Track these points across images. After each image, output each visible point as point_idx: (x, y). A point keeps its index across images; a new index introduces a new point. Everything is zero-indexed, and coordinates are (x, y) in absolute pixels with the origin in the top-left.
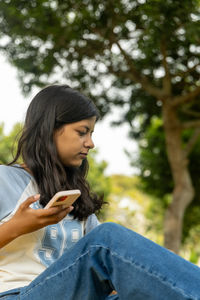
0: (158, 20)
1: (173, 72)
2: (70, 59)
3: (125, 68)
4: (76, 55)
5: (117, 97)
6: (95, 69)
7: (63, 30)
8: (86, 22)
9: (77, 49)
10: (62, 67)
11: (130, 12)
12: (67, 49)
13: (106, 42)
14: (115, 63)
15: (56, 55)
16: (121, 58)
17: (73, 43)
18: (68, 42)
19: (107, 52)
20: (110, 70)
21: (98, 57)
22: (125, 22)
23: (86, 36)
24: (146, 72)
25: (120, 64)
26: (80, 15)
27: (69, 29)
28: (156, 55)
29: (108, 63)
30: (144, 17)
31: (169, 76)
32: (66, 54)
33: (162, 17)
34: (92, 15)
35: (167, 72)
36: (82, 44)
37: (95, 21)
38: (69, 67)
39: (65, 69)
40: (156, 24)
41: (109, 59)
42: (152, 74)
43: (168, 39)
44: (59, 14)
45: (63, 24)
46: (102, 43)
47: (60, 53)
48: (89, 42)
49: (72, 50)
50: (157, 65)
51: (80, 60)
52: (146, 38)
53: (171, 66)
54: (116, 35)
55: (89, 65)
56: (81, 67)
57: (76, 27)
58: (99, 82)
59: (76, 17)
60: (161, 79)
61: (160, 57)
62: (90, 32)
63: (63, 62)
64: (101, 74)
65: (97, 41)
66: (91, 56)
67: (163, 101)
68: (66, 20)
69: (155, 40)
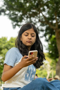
0: (54, 6)
1: (58, 21)
2: (27, 17)
3: (44, 20)
4: (29, 16)
5: (41, 29)
6: (35, 20)
7: (25, 9)
8: (32, 6)
9: (29, 14)
10: (25, 20)
11: (45, 3)
12: (26, 14)
13: (38, 12)
14: (41, 19)
15: (23, 16)
16: (43, 17)
17: (28, 13)
18: (27, 12)
19: (38, 15)
20: (39, 21)
21: (36, 17)
22: (44, 6)
23: (32, 11)
24: (50, 21)
25: (42, 19)
26: (30, 4)
27: (27, 8)
28: (53, 16)
29: (39, 19)
30: (50, 5)
31: (57, 22)
32: (26, 16)
33: (55, 5)
34: (34, 4)
35: (57, 21)
36: (31, 13)
37: (35, 6)
39: (26, 21)
40: (53, 7)
41: (39, 17)
42: (52, 22)
43: (57, 11)
44: (24, 4)
45: (25, 7)
46: (37, 13)
47: (24, 16)
48: (33, 12)
49: (28, 15)
50: (54, 19)
51: (30, 18)
52: (50, 11)
53: (58, 19)
54: (41, 10)
56: (30, 20)
57: (29, 8)
58: (36, 24)
59: (29, 5)
60: (55, 23)
61: (55, 17)
62: (33, 9)
63: (25, 18)
64: (36, 22)
66: (34, 17)
67: (56, 30)
68: (26, 6)
69: (53, 12)
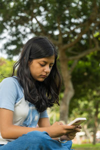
0: (56, 6)
1: (63, 32)
2: (12, 26)
3: (39, 30)
4: (14, 24)
6: (24, 31)
7: (7, 11)
8: (20, 7)
9: (15, 20)
10: (8, 30)
12: (10, 21)
13: (30, 17)
14: (34, 28)
15: (5, 24)
16: (37, 25)
17: (13, 18)
18: (10, 17)
19: (30, 22)
20: (32, 31)
21: (26, 24)
22: (39, 7)
23: (19, 14)
25: (37, 28)
26: (16, 4)
27: (11, 10)
28: (55, 24)
29: (31, 28)
30: (49, 5)
31: (61, 34)
32: (9, 23)
34: (22, 3)
35: (60, 32)
36: (17, 18)
38: (11, 30)
40: (55, 8)
41: (32, 25)
42: (53, 33)
43: (61, 16)
44: (6, 3)
45: (8, 8)
46: (28, 18)
47: (6, 23)
48: (21, 17)
49: (12, 21)
50: (55, 29)
51: (16, 26)
52: (50, 15)
53: (63, 29)
54: (35, 14)
55: (21, 28)
56: (17, 30)
57: (15, 10)
58: (27, 37)
60: (58, 36)
61: (57, 25)
62: (22, 12)
63: (8, 27)
64: (27, 33)
65: (25, 17)
66: (22, 25)
67: (59, 46)
68: (9, 6)
69: (54, 16)
